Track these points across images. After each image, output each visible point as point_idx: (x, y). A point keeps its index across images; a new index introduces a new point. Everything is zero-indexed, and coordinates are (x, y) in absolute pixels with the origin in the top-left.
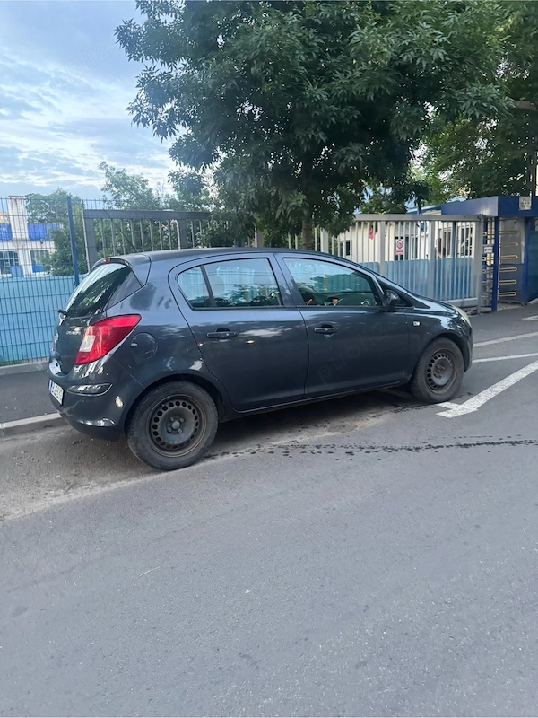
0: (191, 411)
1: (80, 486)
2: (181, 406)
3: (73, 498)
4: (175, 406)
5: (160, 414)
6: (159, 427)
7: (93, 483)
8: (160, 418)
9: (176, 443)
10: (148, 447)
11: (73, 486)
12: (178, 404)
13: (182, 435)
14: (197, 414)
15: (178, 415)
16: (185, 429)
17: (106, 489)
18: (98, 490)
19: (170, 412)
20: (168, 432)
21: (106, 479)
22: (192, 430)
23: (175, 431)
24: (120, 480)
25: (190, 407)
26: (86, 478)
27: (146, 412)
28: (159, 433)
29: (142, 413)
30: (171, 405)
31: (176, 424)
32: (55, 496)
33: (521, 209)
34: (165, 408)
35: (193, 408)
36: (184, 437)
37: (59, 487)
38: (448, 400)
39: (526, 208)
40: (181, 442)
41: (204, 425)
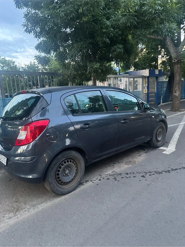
0: (74, 164)
1: (22, 209)
2: (70, 163)
3: (21, 218)
4: (67, 163)
5: (60, 168)
6: (60, 174)
7: (28, 207)
8: (61, 170)
9: (68, 181)
10: (55, 185)
11: (18, 210)
12: (68, 162)
13: (70, 177)
14: (76, 165)
15: (68, 167)
16: (71, 173)
17: (36, 210)
18: (33, 211)
19: (65, 166)
20: (64, 176)
21: (34, 203)
22: (75, 173)
23: (67, 175)
24: (42, 203)
25: (73, 163)
26: (22, 204)
27: (54, 168)
28: (60, 177)
29: (52, 169)
30: (65, 162)
31: (67, 171)
32: (10, 218)
33: (156, 74)
34: (62, 165)
35: (74, 163)
36: (71, 177)
37: (10, 211)
38: (162, 146)
39: (157, 73)
40: (70, 180)
41: (79, 170)
